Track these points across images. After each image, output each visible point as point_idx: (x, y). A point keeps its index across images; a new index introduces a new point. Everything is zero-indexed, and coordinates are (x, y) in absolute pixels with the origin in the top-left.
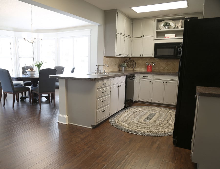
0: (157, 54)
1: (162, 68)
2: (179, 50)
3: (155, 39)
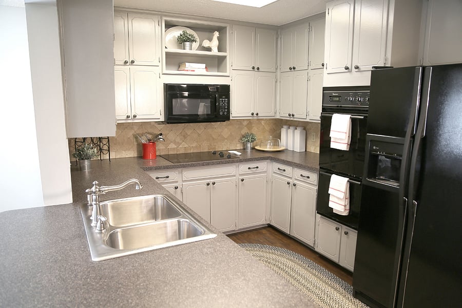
0: (174, 114)
1: (172, 146)
2: (222, 102)
3: (163, 73)
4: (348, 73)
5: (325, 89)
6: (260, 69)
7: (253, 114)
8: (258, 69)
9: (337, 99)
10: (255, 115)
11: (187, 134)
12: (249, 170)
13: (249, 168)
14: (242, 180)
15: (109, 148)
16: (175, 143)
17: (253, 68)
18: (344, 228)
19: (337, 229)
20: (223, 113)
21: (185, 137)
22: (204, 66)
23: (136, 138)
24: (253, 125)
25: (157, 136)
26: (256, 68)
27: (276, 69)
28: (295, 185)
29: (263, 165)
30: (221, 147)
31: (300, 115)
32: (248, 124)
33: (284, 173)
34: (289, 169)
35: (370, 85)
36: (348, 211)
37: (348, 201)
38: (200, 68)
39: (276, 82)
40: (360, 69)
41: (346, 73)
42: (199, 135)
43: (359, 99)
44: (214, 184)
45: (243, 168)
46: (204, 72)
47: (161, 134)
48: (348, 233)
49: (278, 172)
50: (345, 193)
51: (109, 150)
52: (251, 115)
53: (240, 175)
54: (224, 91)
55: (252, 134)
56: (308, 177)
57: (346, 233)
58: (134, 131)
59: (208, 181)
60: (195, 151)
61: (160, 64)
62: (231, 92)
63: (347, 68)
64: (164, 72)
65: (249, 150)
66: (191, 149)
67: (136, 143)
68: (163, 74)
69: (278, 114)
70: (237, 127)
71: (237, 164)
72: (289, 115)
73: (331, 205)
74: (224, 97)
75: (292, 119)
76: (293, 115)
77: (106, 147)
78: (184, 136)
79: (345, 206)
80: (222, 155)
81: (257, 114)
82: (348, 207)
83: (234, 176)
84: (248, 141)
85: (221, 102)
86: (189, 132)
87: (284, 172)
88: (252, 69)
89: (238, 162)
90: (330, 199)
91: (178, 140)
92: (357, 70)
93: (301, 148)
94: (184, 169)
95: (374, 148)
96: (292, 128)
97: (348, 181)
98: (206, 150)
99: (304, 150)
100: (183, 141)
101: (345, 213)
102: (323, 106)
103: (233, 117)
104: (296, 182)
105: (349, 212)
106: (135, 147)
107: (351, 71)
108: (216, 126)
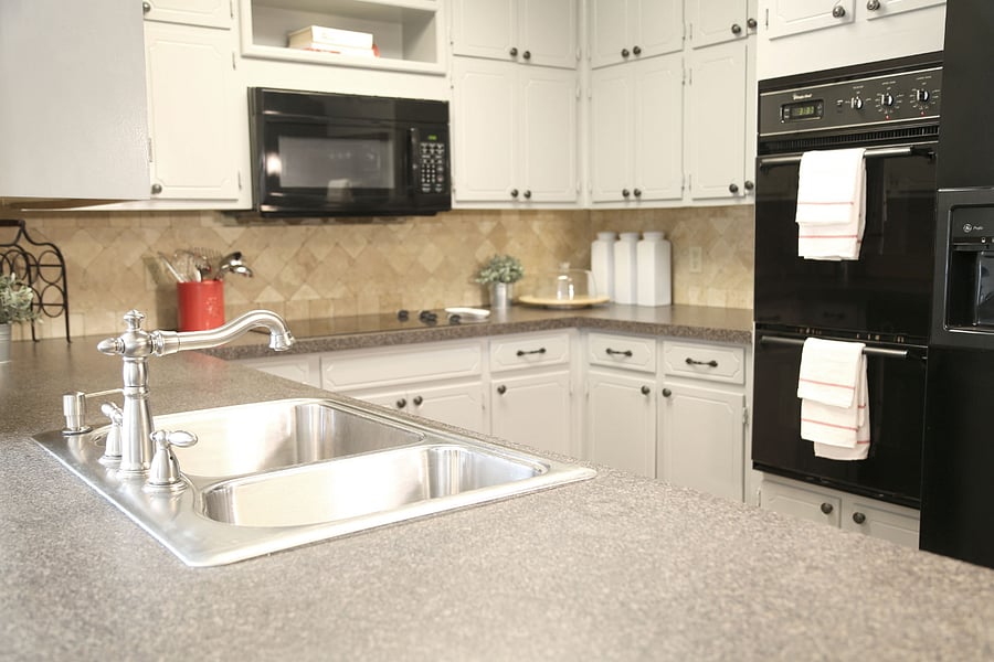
4: (843, 30)
5: (765, 86)
6: (533, 59)
7: (515, 194)
8: (527, 56)
9: (809, 110)
10: (521, 197)
11: (315, 260)
12: (521, 358)
13: (520, 354)
14: (502, 390)
15: (65, 294)
16: (279, 285)
17: (514, 53)
18: (849, 503)
19: (827, 510)
20: (433, 186)
21: (309, 267)
22: (367, 39)
23: (153, 268)
24: (509, 234)
25: (226, 260)
26: (521, 53)
27: (578, 60)
28: (666, 394)
29: (559, 344)
30: (420, 300)
31: (661, 190)
32: (494, 230)
33: (629, 363)
34: (643, 348)
35: (942, 49)
36: (866, 446)
37: (864, 414)
38: (357, 45)
39: (578, 99)
40: (885, 9)
41: (838, 29)
42: (352, 262)
43: (886, 99)
44: (418, 402)
45: (503, 351)
46: (369, 58)
47: (237, 256)
48: (864, 518)
49: (609, 360)
50: (857, 389)
51: (65, 306)
52: (511, 198)
53: (496, 374)
54: (431, 119)
55: (508, 259)
56: (713, 364)
57: (859, 519)
58: (145, 248)
59: (400, 394)
60: (341, 312)
61: (233, 24)
62: (451, 124)
63: (840, 13)
64: (247, 51)
65: (503, 307)
66: (327, 307)
67: (152, 286)
68: (245, 57)
69: (585, 193)
70: (463, 239)
71: (484, 340)
72: (626, 194)
73: (807, 432)
74: (434, 138)
75: (632, 206)
76: (637, 194)
77: (52, 295)
78: (307, 265)
79: (858, 430)
80: (428, 318)
81: (528, 195)
82: (865, 434)
83: (476, 377)
84: (501, 279)
85: (426, 150)
86: (321, 252)
87: (629, 359)
88: (509, 57)
89: (486, 334)
90: (802, 417)
91: (288, 276)
92: (874, 14)
93: (658, 296)
94: (326, 356)
95: (967, 228)
96: (627, 240)
97: (863, 352)
98: (374, 310)
99: (668, 301)
100: (305, 281)
101: (859, 454)
102: (759, 137)
103: (458, 202)
104: (669, 384)
105: (870, 450)
106: (151, 297)
107: (853, 22)
108: (401, 236)
